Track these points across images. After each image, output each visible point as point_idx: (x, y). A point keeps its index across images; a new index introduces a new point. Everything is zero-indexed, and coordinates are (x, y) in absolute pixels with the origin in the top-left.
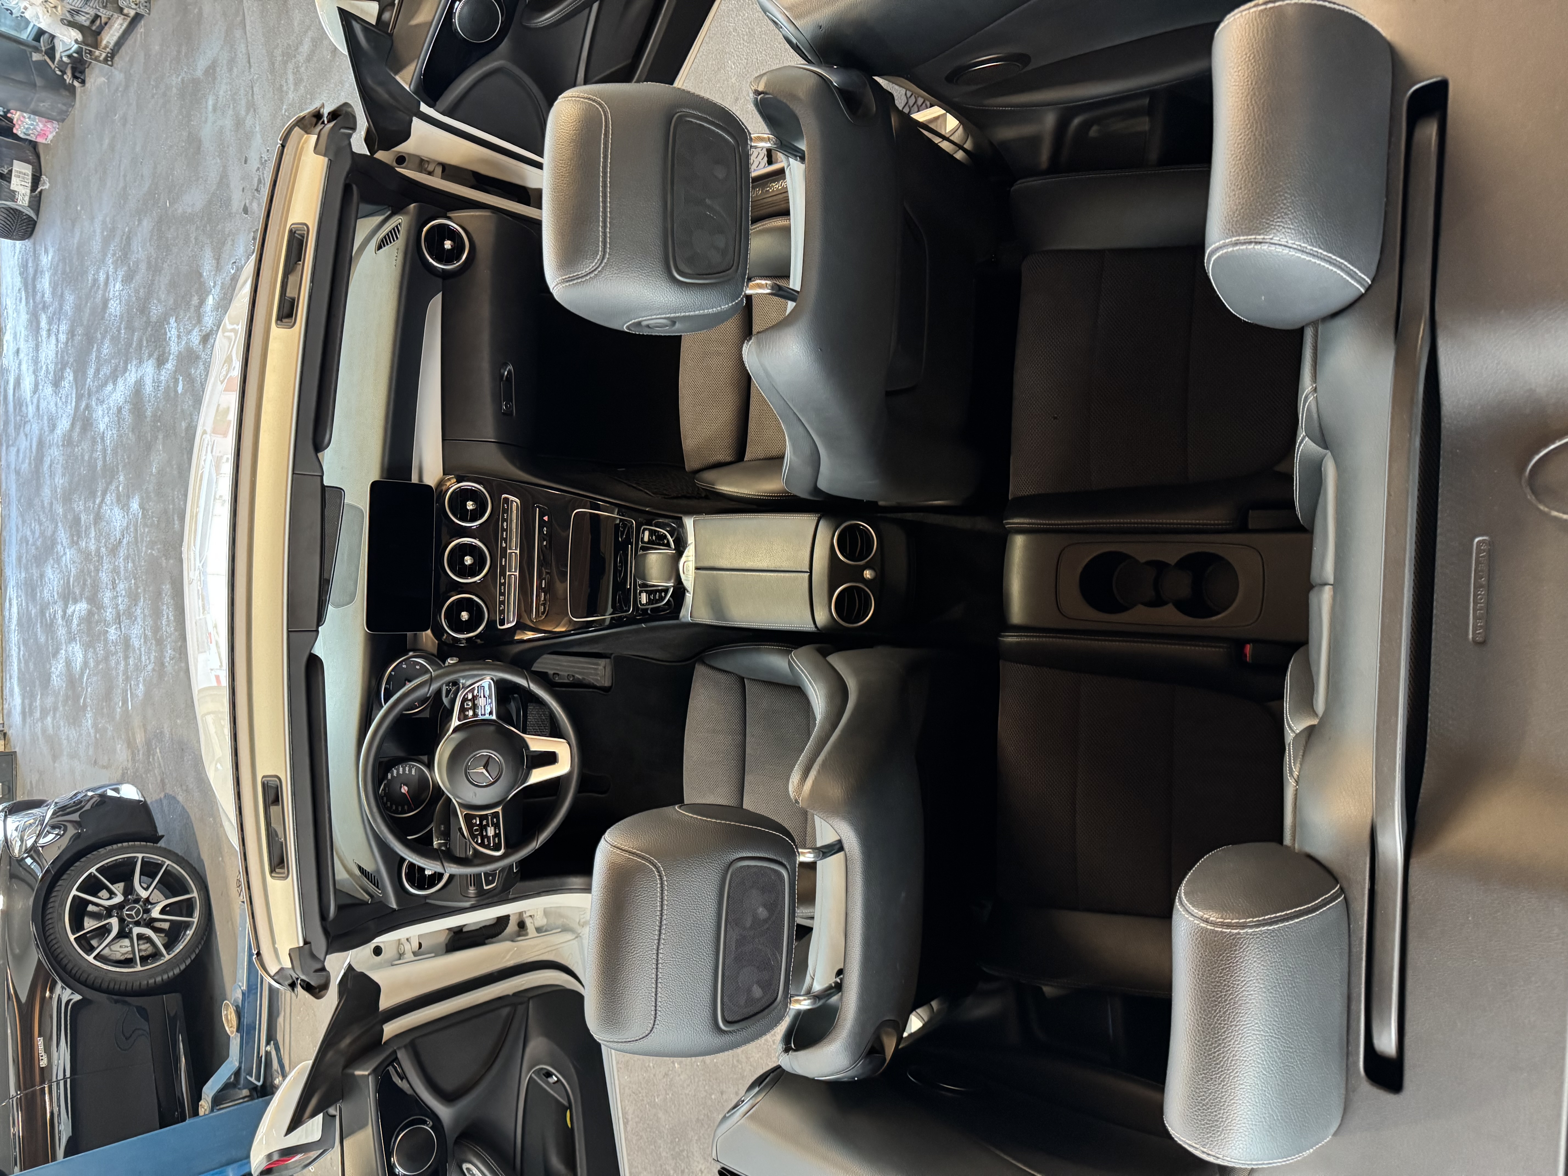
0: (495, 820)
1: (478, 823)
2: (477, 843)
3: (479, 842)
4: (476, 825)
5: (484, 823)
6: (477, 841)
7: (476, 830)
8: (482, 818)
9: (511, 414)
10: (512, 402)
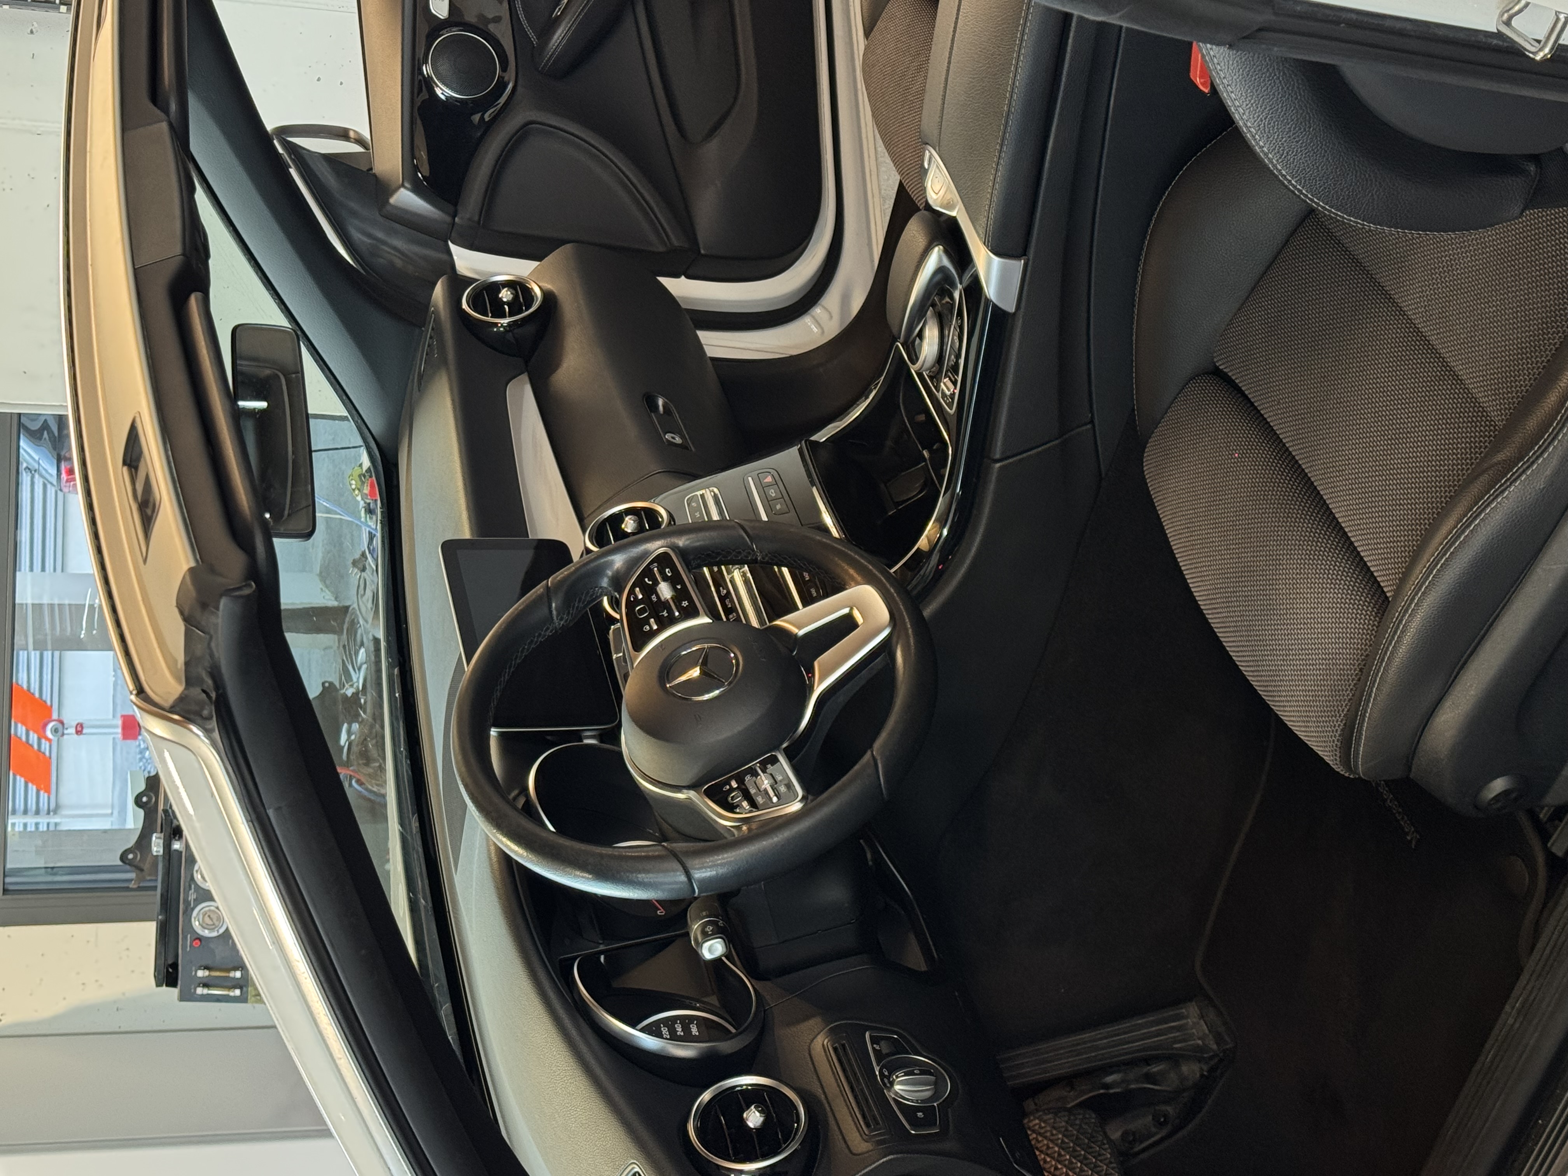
1: (734, 786)
9: (685, 447)
10: (683, 435)
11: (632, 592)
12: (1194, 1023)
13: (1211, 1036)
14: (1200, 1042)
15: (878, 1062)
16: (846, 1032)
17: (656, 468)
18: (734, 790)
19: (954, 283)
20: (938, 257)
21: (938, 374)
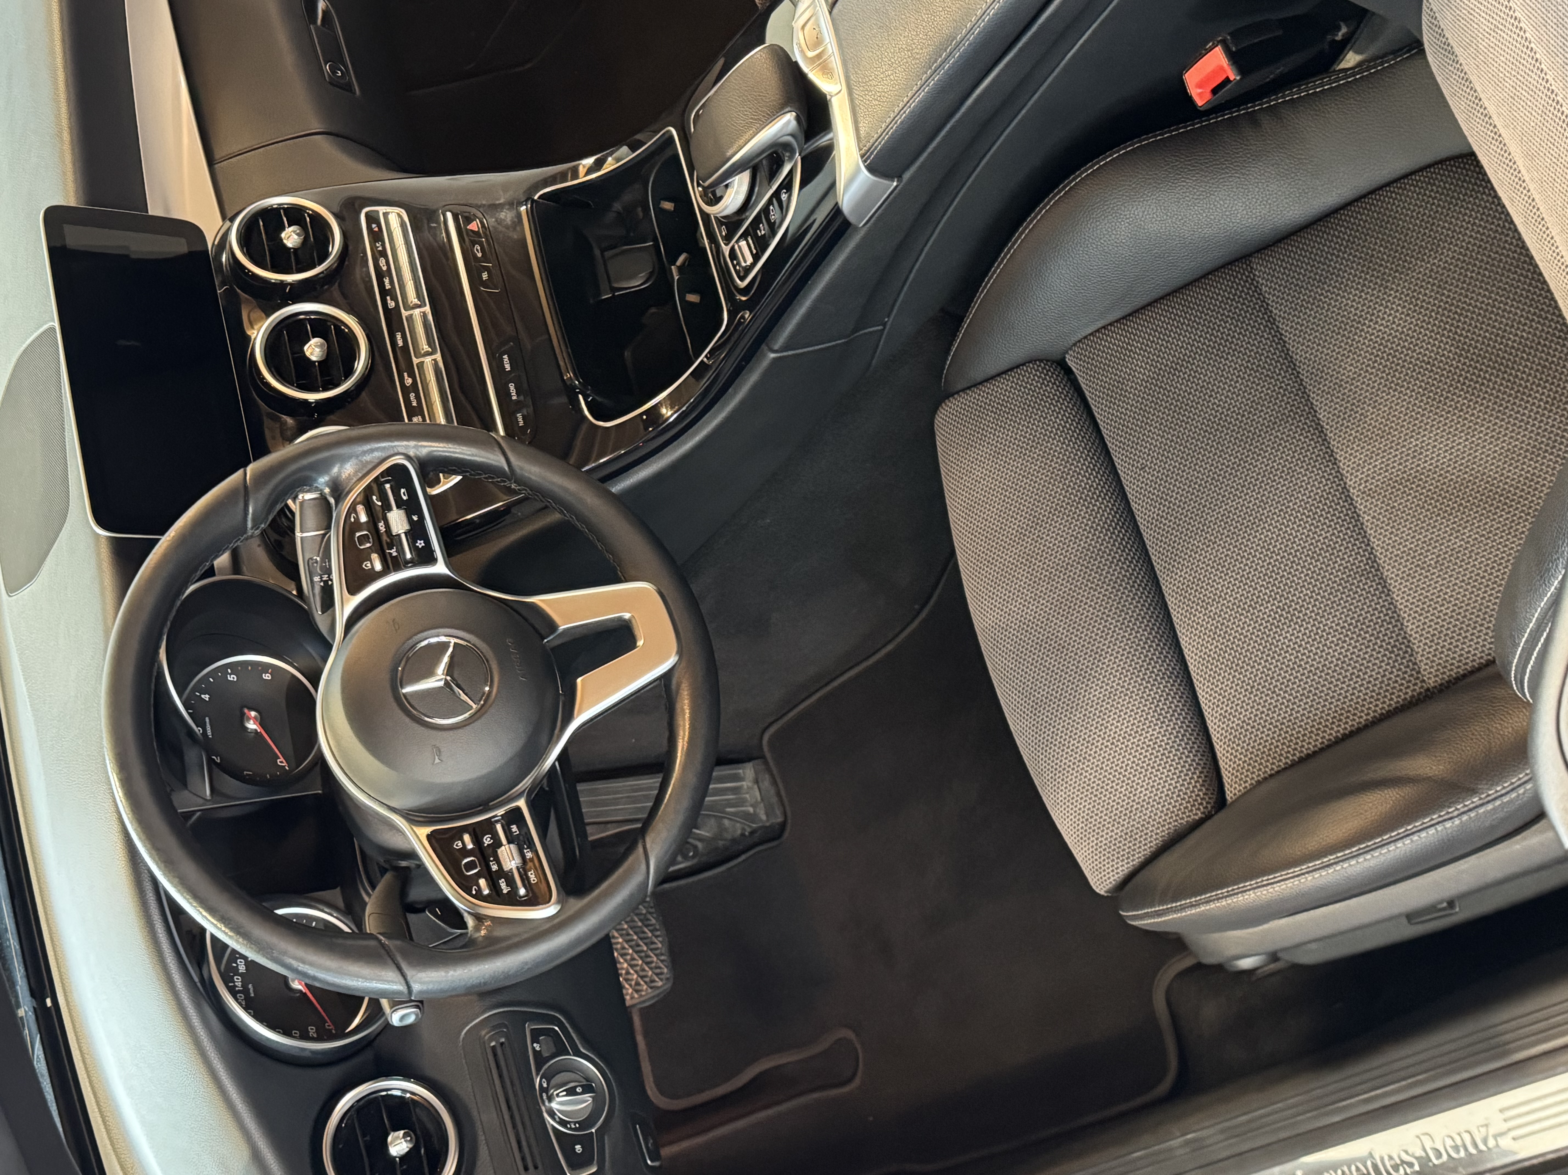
0: (514, 828)
1: (470, 846)
2: (479, 896)
3: (486, 892)
4: (465, 852)
5: (487, 840)
6: (479, 890)
7: (470, 866)
8: (477, 832)
9: (348, 88)
10: (346, 67)
11: (353, 509)
12: (748, 788)
13: (762, 805)
14: (751, 810)
15: (538, 1070)
16: (506, 1026)
17: (316, 127)
18: (469, 853)
19: (793, 152)
20: (789, 122)
21: (732, 223)
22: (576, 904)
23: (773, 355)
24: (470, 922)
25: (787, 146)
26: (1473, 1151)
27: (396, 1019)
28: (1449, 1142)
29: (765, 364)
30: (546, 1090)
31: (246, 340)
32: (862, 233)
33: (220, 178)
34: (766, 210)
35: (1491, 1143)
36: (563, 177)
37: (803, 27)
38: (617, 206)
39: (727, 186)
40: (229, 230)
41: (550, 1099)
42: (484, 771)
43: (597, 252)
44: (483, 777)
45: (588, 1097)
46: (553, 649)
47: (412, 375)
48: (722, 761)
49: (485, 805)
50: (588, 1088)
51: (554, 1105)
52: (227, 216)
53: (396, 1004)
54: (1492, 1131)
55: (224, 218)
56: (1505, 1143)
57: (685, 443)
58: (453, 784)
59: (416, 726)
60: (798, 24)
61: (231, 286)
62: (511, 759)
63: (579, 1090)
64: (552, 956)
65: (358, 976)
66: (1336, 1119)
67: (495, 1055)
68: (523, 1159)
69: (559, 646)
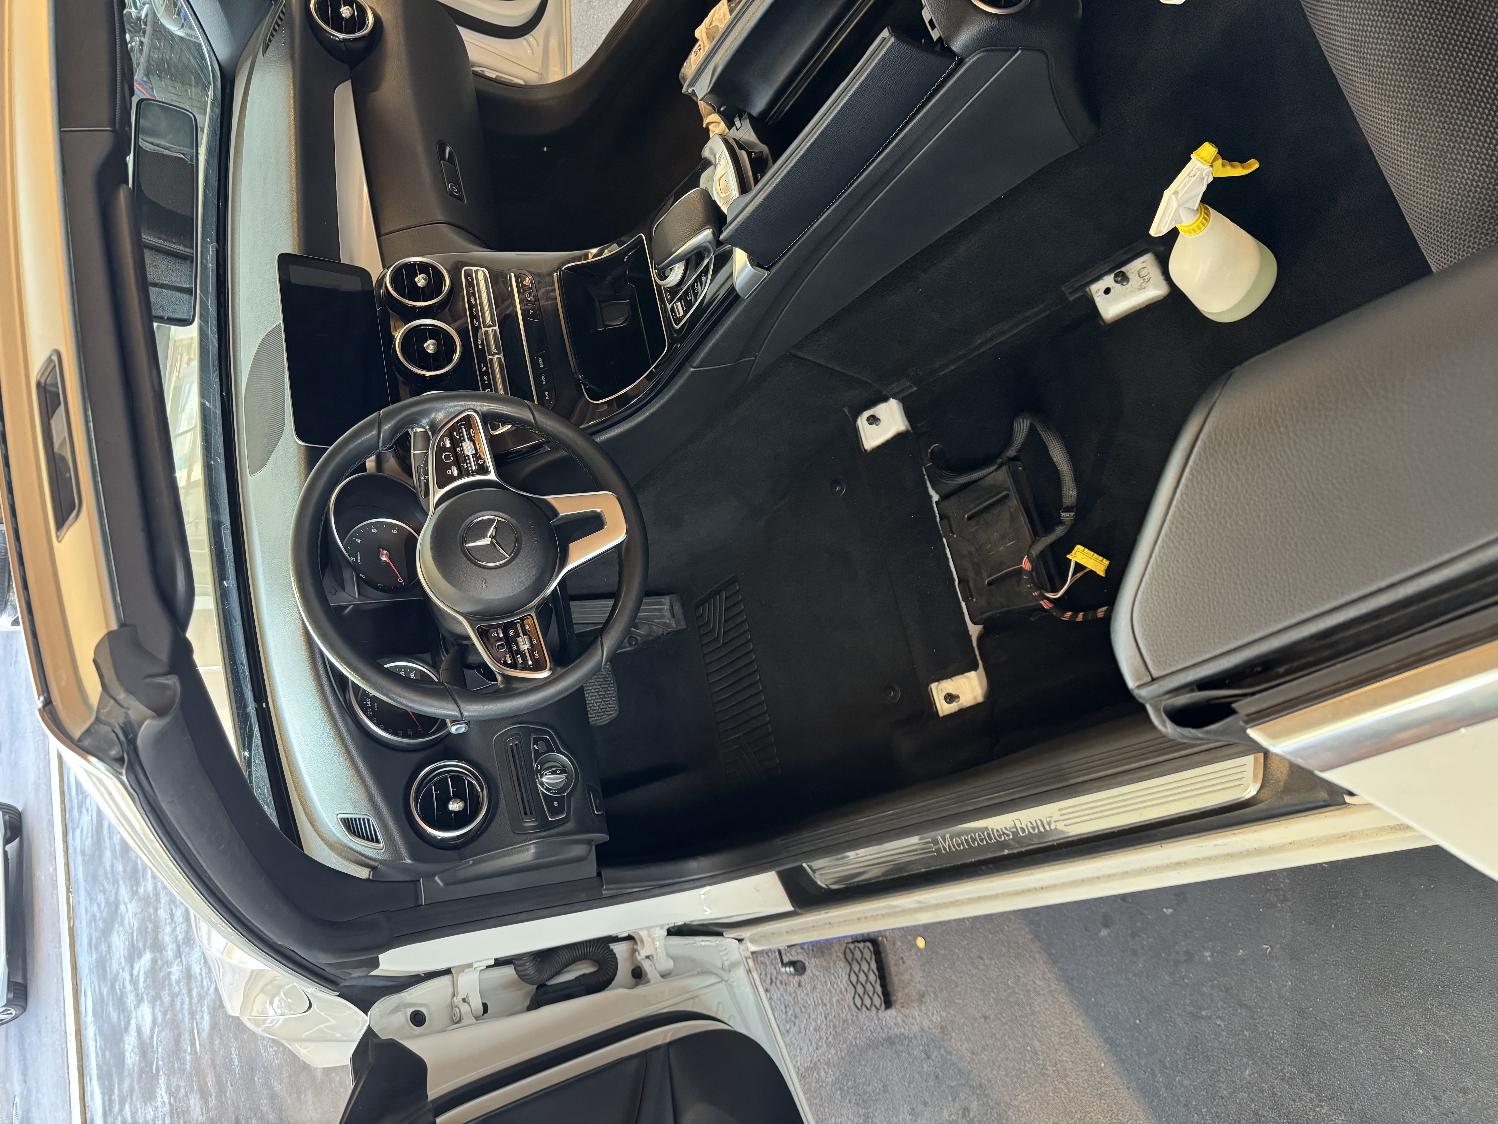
0: (528, 627)
1: (502, 636)
2: (505, 664)
3: (509, 662)
4: (498, 639)
5: (511, 633)
6: (505, 661)
7: (501, 646)
8: (506, 628)
9: (460, 198)
10: (460, 186)
11: (442, 439)
12: (666, 609)
13: (674, 619)
14: (667, 621)
15: (536, 760)
16: (519, 735)
17: (440, 218)
18: (500, 639)
19: (709, 252)
20: (707, 235)
21: (673, 291)
22: (560, 671)
23: (692, 369)
24: (499, 678)
25: (706, 249)
26: (1042, 829)
27: (453, 730)
28: (1029, 825)
29: (687, 374)
30: (540, 771)
31: (392, 339)
32: (745, 304)
33: (383, 244)
34: (692, 286)
35: (1053, 827)
36: (579, 258)
37: (720, 179)
38: (609, 278)
39: (671, 269)
40: (386, 274)
41: (542, 776)
42: (512, 594)
43: (597, 303)
44: (511, 597)
45: (563, 776)
46: (556, 527)
47: (486, 365)
48: (649, 594)
49: (511, 613)
50: (563, 771)
51: (544, 780)
52: (385, 266)
53: (454, 722)
54: (1053, 820)
55: (384, 267)
56: (1060, 826)
57: (640, 416)
58: (494, 600)
59: (473, 566)
60: (716, 178)
61: (385, 308)
62: (528, 588)
63: (558, 772)
64: (544, 700)
65: (432, 706)
66: (971, 808)
67: (512, 750)
68: (524, 808)
69: (559, 525)
